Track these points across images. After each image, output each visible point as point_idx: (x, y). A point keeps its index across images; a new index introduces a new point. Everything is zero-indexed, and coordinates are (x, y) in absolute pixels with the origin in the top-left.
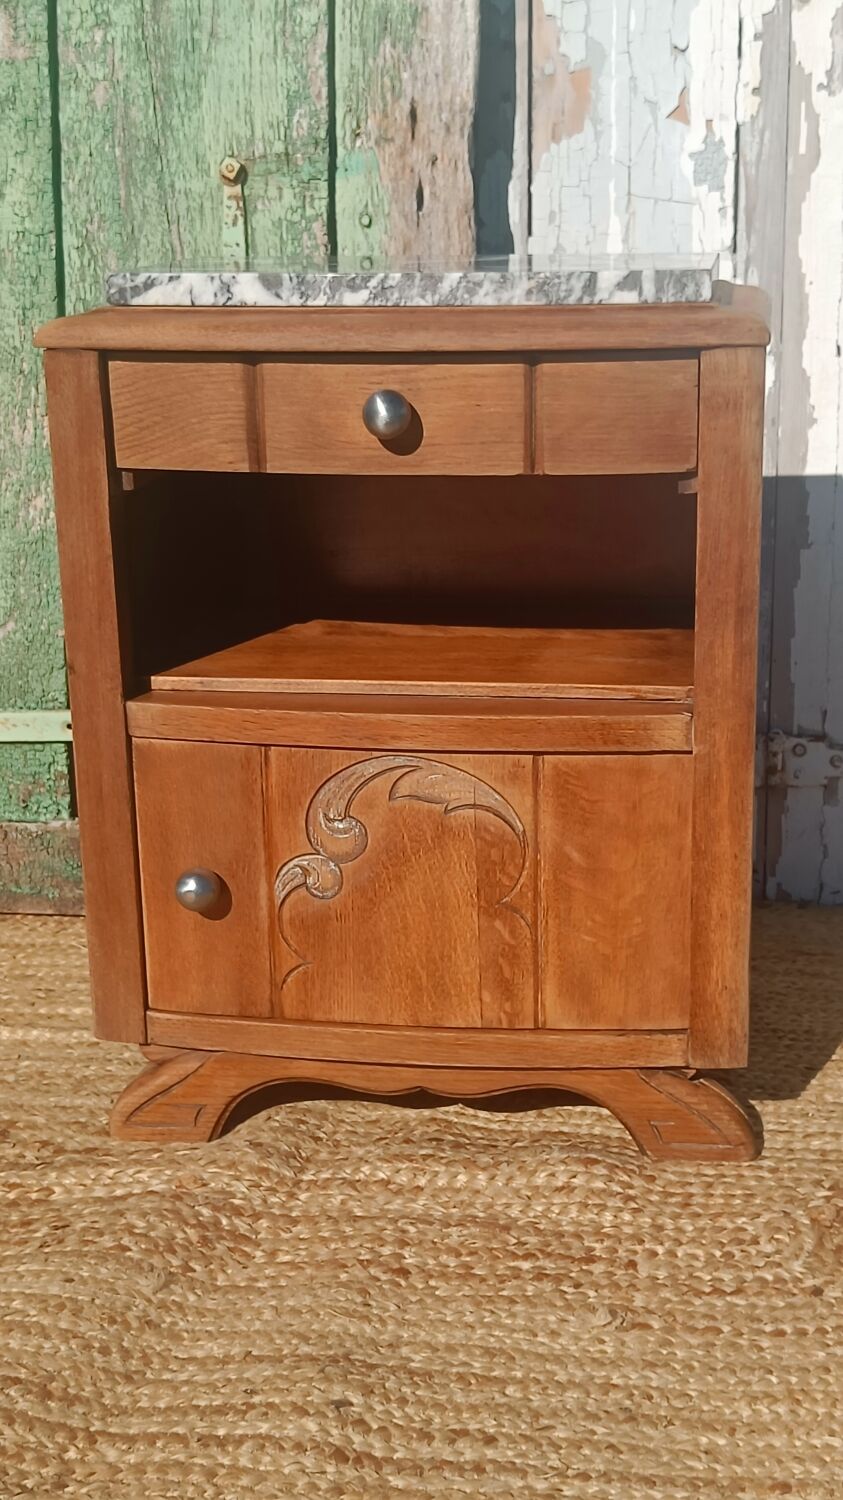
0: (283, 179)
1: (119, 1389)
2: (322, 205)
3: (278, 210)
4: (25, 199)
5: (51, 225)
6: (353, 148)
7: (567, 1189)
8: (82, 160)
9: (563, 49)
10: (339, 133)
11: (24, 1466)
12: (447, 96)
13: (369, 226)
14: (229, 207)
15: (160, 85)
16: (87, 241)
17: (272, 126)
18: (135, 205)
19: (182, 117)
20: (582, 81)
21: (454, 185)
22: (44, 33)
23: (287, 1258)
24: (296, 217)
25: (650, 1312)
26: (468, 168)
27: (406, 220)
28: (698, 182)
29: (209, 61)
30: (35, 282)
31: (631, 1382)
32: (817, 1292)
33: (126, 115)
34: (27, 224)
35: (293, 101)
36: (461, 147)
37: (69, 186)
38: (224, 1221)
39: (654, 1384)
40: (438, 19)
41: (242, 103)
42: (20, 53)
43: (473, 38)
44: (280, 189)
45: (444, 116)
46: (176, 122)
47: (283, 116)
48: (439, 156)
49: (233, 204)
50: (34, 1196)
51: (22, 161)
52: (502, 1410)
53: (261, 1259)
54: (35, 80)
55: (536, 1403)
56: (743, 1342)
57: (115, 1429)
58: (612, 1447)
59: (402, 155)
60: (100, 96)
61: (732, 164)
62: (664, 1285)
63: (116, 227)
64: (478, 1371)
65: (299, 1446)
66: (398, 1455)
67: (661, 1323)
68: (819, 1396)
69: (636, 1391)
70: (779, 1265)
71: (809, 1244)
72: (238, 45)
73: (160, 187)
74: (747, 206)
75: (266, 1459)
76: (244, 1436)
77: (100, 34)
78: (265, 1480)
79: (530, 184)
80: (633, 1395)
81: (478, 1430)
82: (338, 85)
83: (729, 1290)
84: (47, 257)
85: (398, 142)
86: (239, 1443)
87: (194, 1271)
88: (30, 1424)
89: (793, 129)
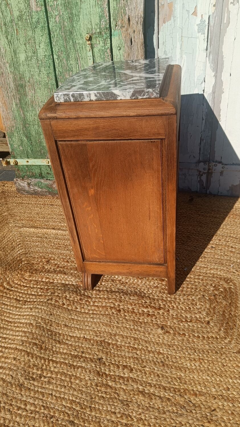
0: (100, 39)
1: (57, 346)
2: (109, 45)
3: (99, 47)
4: (44, 47)
5: (51, 53)
6: (115, 29)
7: (157, 287)
8: (55, 36)
10: (112, 26)
11: (34, 371)
12: (137, 14)
13: (120, 50)
14: (88, 47)
15: (70, 16)
16: (59, 57)
17: (96, 25)
18: (68, 47)
20: (171, 5)
21: (139, 38)
22: (43, 3)
23: (97, 304)
24: (103, 49)
25: (171, 328)
26: (142, 33)
27: (128, 48)
28: (199, 32)
29: (81, 8)
30: (49, 67)
31: (164, 352)
32: (208, 323)
33: (64, 24)
34: (46, 53)
35: (101, 17)
36: (140, 27)
37: (54, 43)
39: (169, 353)
41: (89, 19)
42: (39, 9)
44: (99, 41)
45: (136, 19)
46: (75, 25)
47: (99, 22)
48: (135, 30)
49: (89, 46)
50: (51, 281)
51: (43, 38)
52: (135, 359)
53: (92, 304)
54: (43, 16)
55: (143, 357)
56: (190, 340)
57: (54, 359)
58: (158, 375)
59: (127, 30)
60: (57, 19)
61: (207, 27)
62: (175, 318)
63: (64, 53)
64: (132, 345)
65: (90, 371)
66: (111, 373)
67: (173, 332)
68: (206, 361)
69: (165, 356)
70: (200, 313)
71: (208, 306)
72: (87, 3)
73: (73, 42)
74: (210, 38)
75: (82, 375)
76: (79, 366)
77: (55, 2)
78: (81, 381)
79: (158, 35)
80: (164, 356)
81: (129, 366)
82: (111, 12)
83: (189, 321)
84: (51, 61)
85: (126, 27)
86: (78, 368)
87: (77, 308)
88: (36, 358)
89: (223, 16)
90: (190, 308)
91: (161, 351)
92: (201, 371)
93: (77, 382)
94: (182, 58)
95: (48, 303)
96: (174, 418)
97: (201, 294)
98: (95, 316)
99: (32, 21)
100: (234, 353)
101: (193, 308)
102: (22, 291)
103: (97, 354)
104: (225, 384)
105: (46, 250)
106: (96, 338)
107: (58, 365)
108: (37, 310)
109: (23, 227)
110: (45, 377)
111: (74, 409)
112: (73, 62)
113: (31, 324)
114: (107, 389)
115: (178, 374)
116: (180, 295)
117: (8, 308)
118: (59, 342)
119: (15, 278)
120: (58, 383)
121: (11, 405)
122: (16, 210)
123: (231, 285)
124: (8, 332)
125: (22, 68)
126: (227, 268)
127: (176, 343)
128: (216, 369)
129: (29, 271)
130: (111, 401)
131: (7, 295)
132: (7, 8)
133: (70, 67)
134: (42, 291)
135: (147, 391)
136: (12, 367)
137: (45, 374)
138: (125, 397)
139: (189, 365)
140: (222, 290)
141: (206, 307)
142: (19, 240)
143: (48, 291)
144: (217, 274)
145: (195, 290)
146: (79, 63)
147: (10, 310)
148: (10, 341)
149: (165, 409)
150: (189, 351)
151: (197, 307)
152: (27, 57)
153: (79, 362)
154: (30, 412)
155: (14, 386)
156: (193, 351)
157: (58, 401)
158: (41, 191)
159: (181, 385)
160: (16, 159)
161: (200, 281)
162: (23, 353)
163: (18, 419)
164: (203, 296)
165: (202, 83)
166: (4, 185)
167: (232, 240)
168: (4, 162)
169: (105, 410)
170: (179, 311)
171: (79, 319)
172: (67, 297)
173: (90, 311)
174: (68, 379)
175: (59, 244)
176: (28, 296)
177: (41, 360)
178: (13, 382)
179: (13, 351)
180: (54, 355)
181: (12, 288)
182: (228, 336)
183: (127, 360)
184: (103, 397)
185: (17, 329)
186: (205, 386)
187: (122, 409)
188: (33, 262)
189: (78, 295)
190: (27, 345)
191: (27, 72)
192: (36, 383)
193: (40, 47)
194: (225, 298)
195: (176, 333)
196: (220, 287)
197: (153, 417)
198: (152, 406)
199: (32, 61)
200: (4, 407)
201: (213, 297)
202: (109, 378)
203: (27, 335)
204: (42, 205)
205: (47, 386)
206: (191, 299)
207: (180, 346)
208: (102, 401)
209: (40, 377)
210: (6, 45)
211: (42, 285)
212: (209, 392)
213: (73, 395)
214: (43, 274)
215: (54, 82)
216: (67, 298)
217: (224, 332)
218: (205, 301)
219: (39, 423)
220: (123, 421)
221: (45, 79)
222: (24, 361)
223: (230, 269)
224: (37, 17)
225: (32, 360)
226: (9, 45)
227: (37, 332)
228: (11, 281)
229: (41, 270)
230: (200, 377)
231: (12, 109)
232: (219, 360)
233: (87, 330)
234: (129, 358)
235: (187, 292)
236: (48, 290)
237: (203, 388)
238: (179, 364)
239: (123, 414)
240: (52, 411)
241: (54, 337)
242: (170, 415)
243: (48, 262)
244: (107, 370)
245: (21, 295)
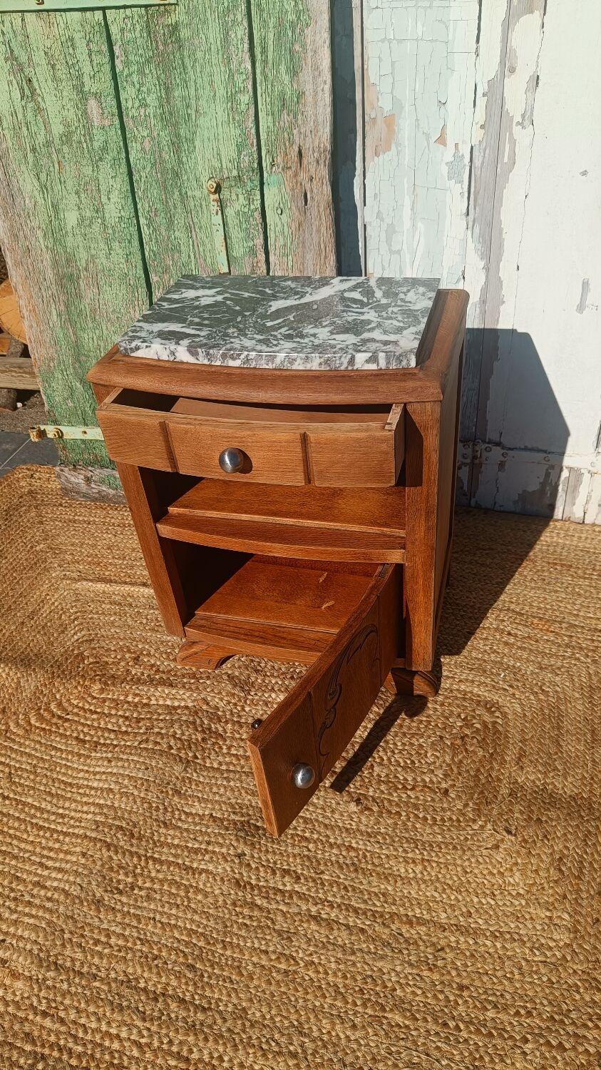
0: (238, 190)
1: (161, 831)
2: (258, 203)
3: (237, 206)
4: (119, 200)
5: (133, 214)
6: (271, 172)
8: (143, 180)
9: (380, 104)
10: (264, 165)
11: (120, 877)
12: (316, 144)
13: (281, 214)
14: (214, 205)
15: (175, 140)
16: (150, 221)
17: (230, 161)
18: (170, 204)
19: (187, 157)
20: (390, 121)
21: (322, 193)
22: (115, 111)
23: (235, 752)
24: (246, 210)
25: (374, 800)
26: (328, 184)
27: (299, 210)
28: (450, 178)
29: (196, 126)
30: (129, 242)
31: (360, 847)
32: (446, 792)
33: (160, 156)
34: (123, 213)
35: (240, 147)
36: (324, 172)
37: (139, 194)
38: (213, 726)
39: (369, 848)
40: (310, 99)
41: (215, 149)
42: (107, 123)
43: (329, 110)
44: (237, 195)
45: (315, 155)
46: (184, 159)
47: (235, 156)
48: (314, 177)
49: (216, 204)
50: (145, 701)
51: (115, 181)
52: (305, 859)
53: (225, 751)
54: (115, 137)
55: (319, 856)
56: (409, 824)
57: (156, 856)
58: (345, 888)
59: (296, 176)
60: (147, 145)
61: (468, 169)
62: (383, 782)
63: (163, 215)
64: (299, 833)
65: (222, 879)
66: (261, 884)
67: (377, 808)
68: (434, 865)
69: (361, 853)
70: (432, 771)
71: (448, 759)
72: (210, 116)
73: (180, 194)
74: (475, 191)
75: (209, 885)
76: (203, 870)
77: (143, 111)
78: (207, 897)
79: (364, 178)
80: (359, 854)
81: (294, 871)
82: (262, 137)
83: (409, 787)
84: (134, 230)
85: (293, 169)
86: (200, 873)
87: (197, 758)
88: (124, 853)
89: (501, 148)
90: (413, 762)
91: (354, 845)
92: (425, 882)
93: (200, 897)
94: (416, 228)
95: (141, 748)
96: (370, 963)
97: (438, 733)
98: (231, 775)
99: (92, 145)
100: (487, 849)
101: (420, 762)
102: (89, 723)
103: (235, 845)
104: (465, 906)
105: (131, 633)
106: (233, 817)
107: (165, 868)
108: (120, 764)
109: (80, 579)
110: (141, 889)
111: (195, 945)
112: (180, 234)
113: (111, 789)
114: (252, 911)
115: (382, 887)
116: (396, 736)
117: (63, 756)
118: (165, 823)
119: (72, 694)
120: (165, 898)
121: (82, 936)
122: (62, 539)
123: (498, 717)
124: (67, 805)
125: (70, 241)
126: (493, 680)
127: (382, 830)
128: (451, 878)
129: (100, 680)
130: (259, 931)
131: (59, 729)
132: (39, 117)
133: (175, 243)
134: (127, 723)
135: (324, 916)
136: (80, 870)
137: (140, 883)
138: (285, 925)
139: (403, 870)
140: (478, 726)
141: (444, 761)
142: (75, 610)
143: (140, 724)
144: (471, 692)
145: (426, 726)
146: (194, 237)
147: (67, 760)
148: (72, 822)
149: (355, 947)
150: (405, 845)
151: (427, 760)
152: (81, 221)
153: (203, 863)
154: (116, 948)
155: (85, 904)
156: (412, 845)
157: (165, 930)
158: (114, 495)
159: (386, 906)
160: (59, 427)
161: (438, 707)
162: (99, 845)
163: (96, 960)
164: (441, 737)
165: (458, 281)
166: (32, 475)
167: (511, 617)
168: (35, 433)
169: (249, 947)
170: (392, 768)
171: (201, 779)
172: (176, 733)
173: (221, 765)
174: (182, 893)
175: (157, 619)
176: (100, 733)
177: (133, 857)
178: (83, 896)
179: (79, 841)
180: (155, 849)
181: (68, 714)
182: (480, 817)
183: (291, 860)
184: (245, 924)
185: (85, 799)
186: (429, 910)
187: (278, 946)
188: (106, 659)
189: (197, 730)
190: (106, 830)
191: (81, 249)
192: (124, 899)
193: (109, 199)
194: (482, 744)
195: (384, 811)
196: (474, 721)
197: (333, 960)
198: (332, 941)
199: (93, 227)
200: (70, 939)
201: (459, 742)
202: (256, 892)
203: (105, 811)
204: (119, 526)
205: (145, 904)
206: (416, 743)
207: (388, 835)
208: (243, 931)
209: (132, 889)
210: (36, 193)
211: (128, 709)
212: (436, 919)
213: (192, 921)
214: (127, 687)
215: (141, 273)
216: (177, 736)
217: (474, 810)
218: (442, 749)
219: (134, 967)
220: (280, 966)
221: (121, 265)
222: (101, 859)
223: (498, 683)
224: (103, 139)
225: (115, 858)
226: (43, 193)
227: (123, 806)
228: (64, 700)
229: (123, 677)
230: (421, 893)
231: (51, 323)
232: (459, 862)
233: (216, 801)
234: (294, 856)
235: (410, 728)
236: (139, 722)
237: (425, 913)
238: (385, 869)
239: (281, 954)
240: (155, 947)
241: (154, 813)
242: (363, 957)
243: (136, 659)
244: (253, 877)
245: (86, 730)
